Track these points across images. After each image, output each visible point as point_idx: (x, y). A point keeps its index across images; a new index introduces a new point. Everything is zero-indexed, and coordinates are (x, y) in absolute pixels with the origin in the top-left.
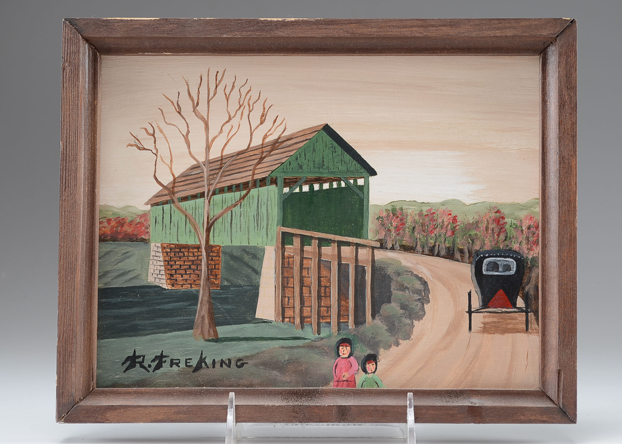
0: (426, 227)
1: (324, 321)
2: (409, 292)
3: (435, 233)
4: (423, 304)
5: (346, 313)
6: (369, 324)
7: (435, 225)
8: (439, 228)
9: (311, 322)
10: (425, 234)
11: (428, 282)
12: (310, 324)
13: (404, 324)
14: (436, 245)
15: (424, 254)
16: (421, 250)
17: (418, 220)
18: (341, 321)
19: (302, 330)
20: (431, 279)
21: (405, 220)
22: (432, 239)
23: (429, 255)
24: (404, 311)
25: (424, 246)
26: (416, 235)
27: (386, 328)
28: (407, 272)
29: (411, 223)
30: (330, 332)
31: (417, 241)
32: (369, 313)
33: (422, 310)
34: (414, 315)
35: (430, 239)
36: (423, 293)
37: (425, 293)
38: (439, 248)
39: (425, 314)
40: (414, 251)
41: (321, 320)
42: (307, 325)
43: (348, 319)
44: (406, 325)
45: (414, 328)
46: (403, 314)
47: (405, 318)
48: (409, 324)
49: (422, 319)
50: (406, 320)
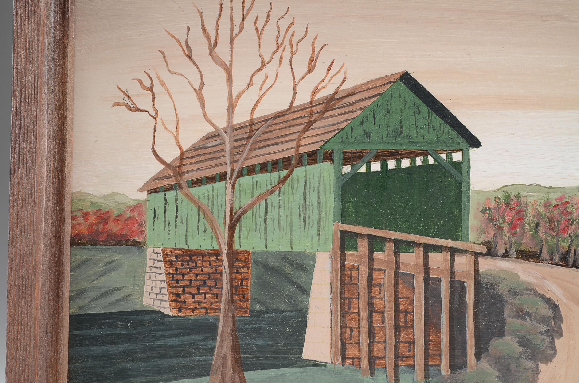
0: (556, 224)
1: (404, 363)
2: (531, 320)
3: (569, 232)
4: (553, 339)
5: (437, 352)
6: (471, 368)
7: (569, 220)
8: (575, 225)
9: (385, 365)
10: (554, 234)
11: (560, 306)
12: (383, 368)
13: (524, 369)
14: (571, 250)
15: (553, 264)
16: (548, 258)
17: (543, 213)
18: (430, 363)
19: (372, 377)
20: (565, 300)
21: (524, 213)
22: (564, 242)
23: (560, 265)
24: (523, 348)
25: (552, 252)
26: (541, 235)
27: (498, 374)
28: (527, 290)
29: (533, 218)
30: (413, 379)
31: (543, 245)
32: (471, 352)
33: (551, 348)
34: (540, 355)
35: (562, 241)
36: (553, 322)
37: (555, 322)
38: (575, 255)
39: (555, 353)
40: (539, 259)
41: (400, 362)
42: (379, 369)
43: (440, 360)
44: (527, 370)
45: (539, 374)
46: (523, 352)
47: (526, 359)
48: (532, 368)
49: (551, 361)
50: (528, 362)
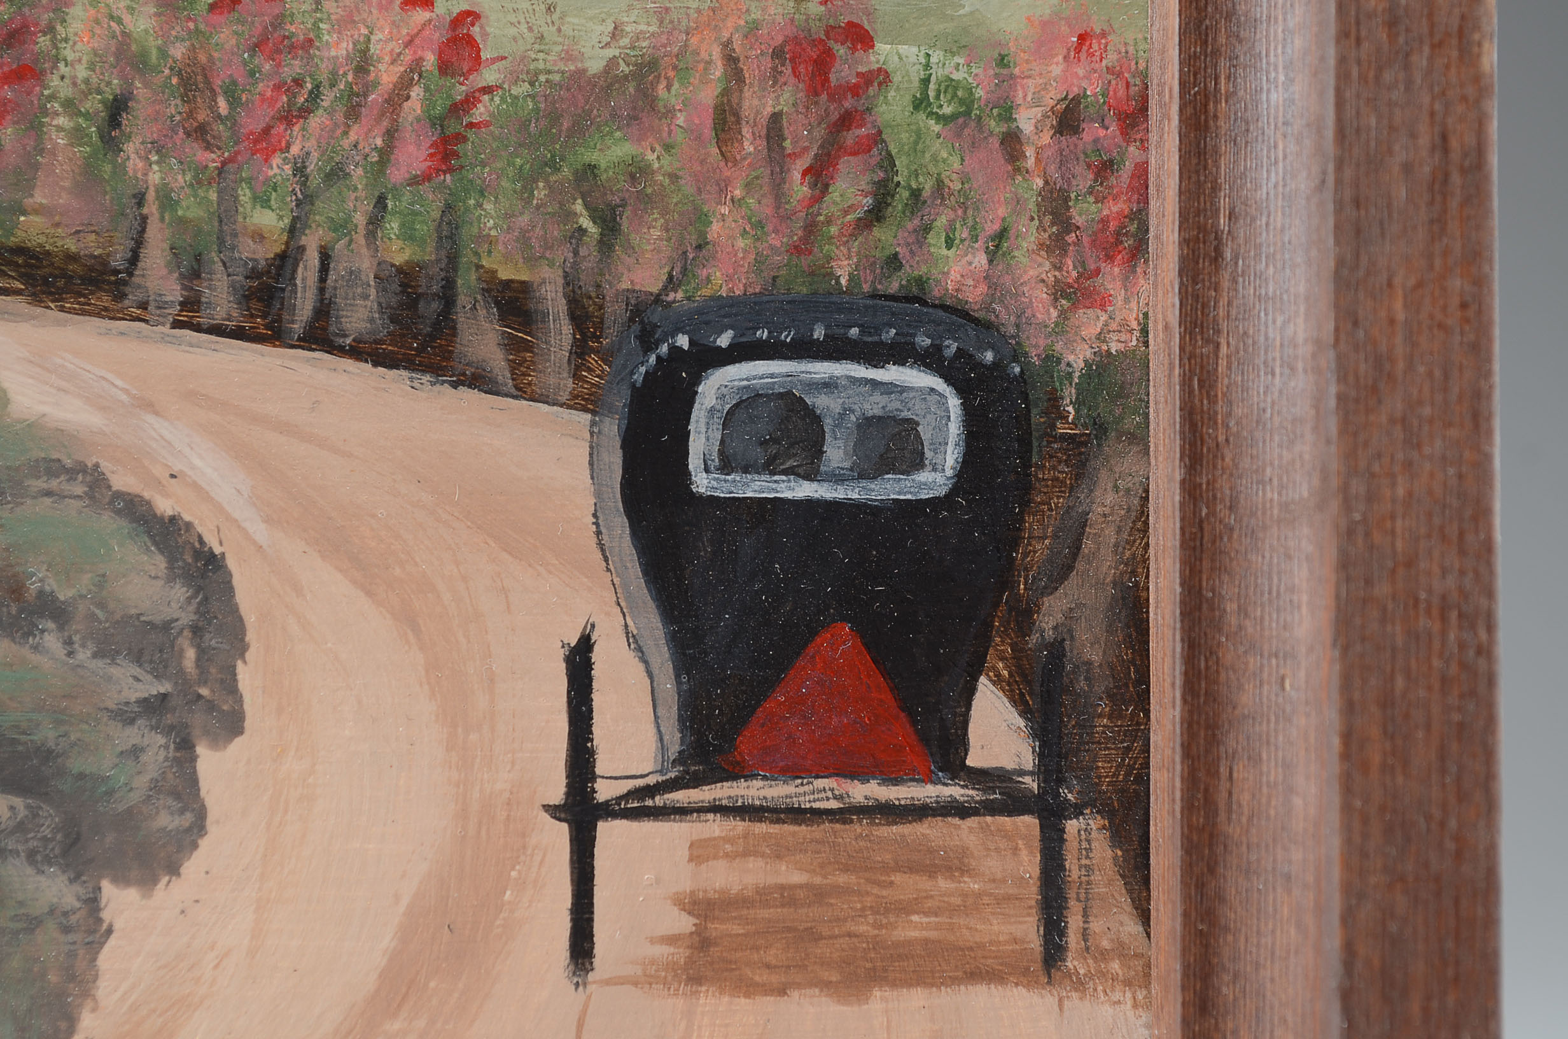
0: (223, 106)
2: (69, 642)
3: (295, 150)
4: (186, 746)
7: (298, 82)
8: (330, 112)
10: (212, 160)
11: (231, 563)
13: (15, 918)
14: (302, 249)
15: (198, 328)
16: (174, 292)
17: (153, 43)
20: (259, 531)
21: (43, 41)
22: (266, 204)
23: (239, 334)
24: (18, 802)
25: (198, 258)
26: (134, 164)
28: (51, 473)
29: (91, 67)
31: (144, 219)
33: (177, 796)
34: (110, 838)
35: (255, 199)
36: (191, 654)
37: (201, 652)
38: (323, 279)
39: (199, 827)
40: (120, 297)
44: (33, 924)
45: (102, 944)
46: (11, 823)
47: (31, 856)
48: (65, 914)
49: (174, 870)
50: (42, 878)
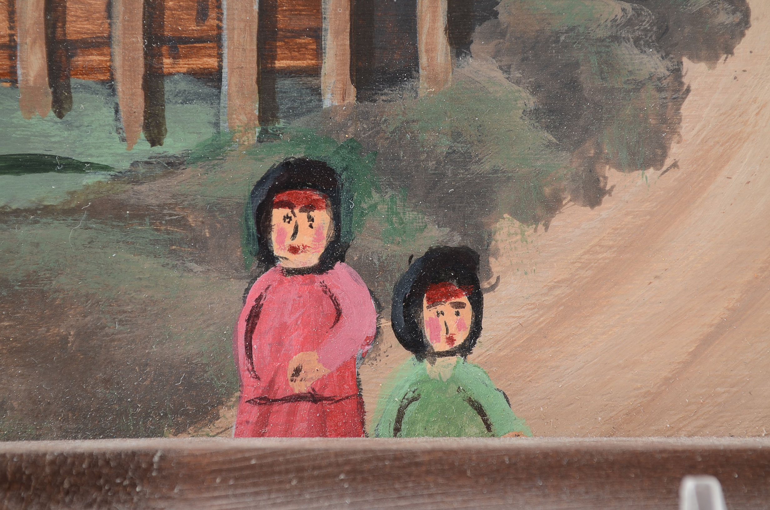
1: (183, 65)
5: (307, 23)
6: (433, 80)
9: (110, 70)
12: (103, 82)
13: (627, 82)
18: (279, 64)
19: (60, 115)
24: (628, 6)
27: (532, 102)
30: (216, 125)
32: (434, 20)
33: (731, 1)
34: (688, 29)
39: (745, 22)
41: (167, 61)
42: (86, 88)
43: (319, 53)
44: (639, 86)
45: (684, 99)
46: (624, 20)
47: (637, 41)
48: (659, 79)
49: (729, 51)
50: (642, 56)
